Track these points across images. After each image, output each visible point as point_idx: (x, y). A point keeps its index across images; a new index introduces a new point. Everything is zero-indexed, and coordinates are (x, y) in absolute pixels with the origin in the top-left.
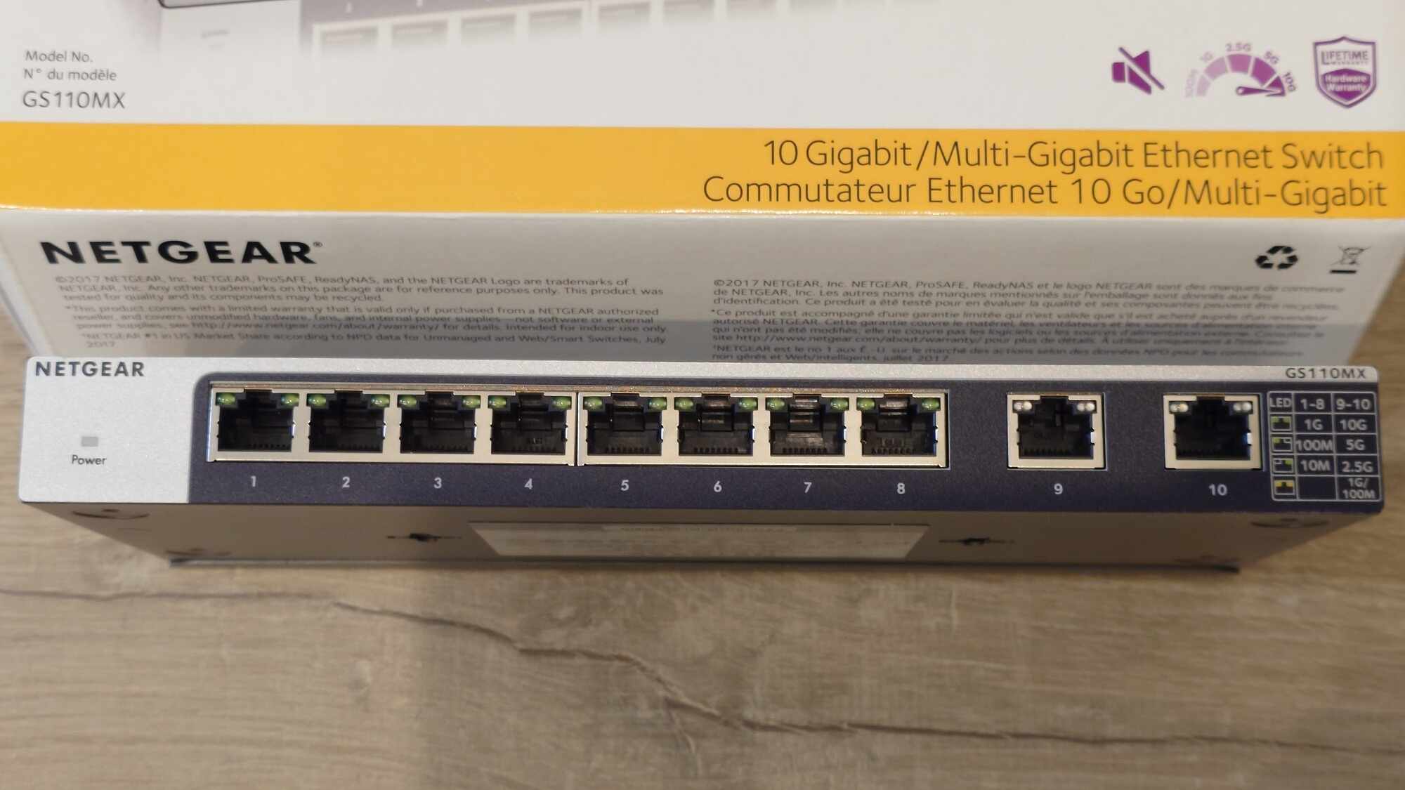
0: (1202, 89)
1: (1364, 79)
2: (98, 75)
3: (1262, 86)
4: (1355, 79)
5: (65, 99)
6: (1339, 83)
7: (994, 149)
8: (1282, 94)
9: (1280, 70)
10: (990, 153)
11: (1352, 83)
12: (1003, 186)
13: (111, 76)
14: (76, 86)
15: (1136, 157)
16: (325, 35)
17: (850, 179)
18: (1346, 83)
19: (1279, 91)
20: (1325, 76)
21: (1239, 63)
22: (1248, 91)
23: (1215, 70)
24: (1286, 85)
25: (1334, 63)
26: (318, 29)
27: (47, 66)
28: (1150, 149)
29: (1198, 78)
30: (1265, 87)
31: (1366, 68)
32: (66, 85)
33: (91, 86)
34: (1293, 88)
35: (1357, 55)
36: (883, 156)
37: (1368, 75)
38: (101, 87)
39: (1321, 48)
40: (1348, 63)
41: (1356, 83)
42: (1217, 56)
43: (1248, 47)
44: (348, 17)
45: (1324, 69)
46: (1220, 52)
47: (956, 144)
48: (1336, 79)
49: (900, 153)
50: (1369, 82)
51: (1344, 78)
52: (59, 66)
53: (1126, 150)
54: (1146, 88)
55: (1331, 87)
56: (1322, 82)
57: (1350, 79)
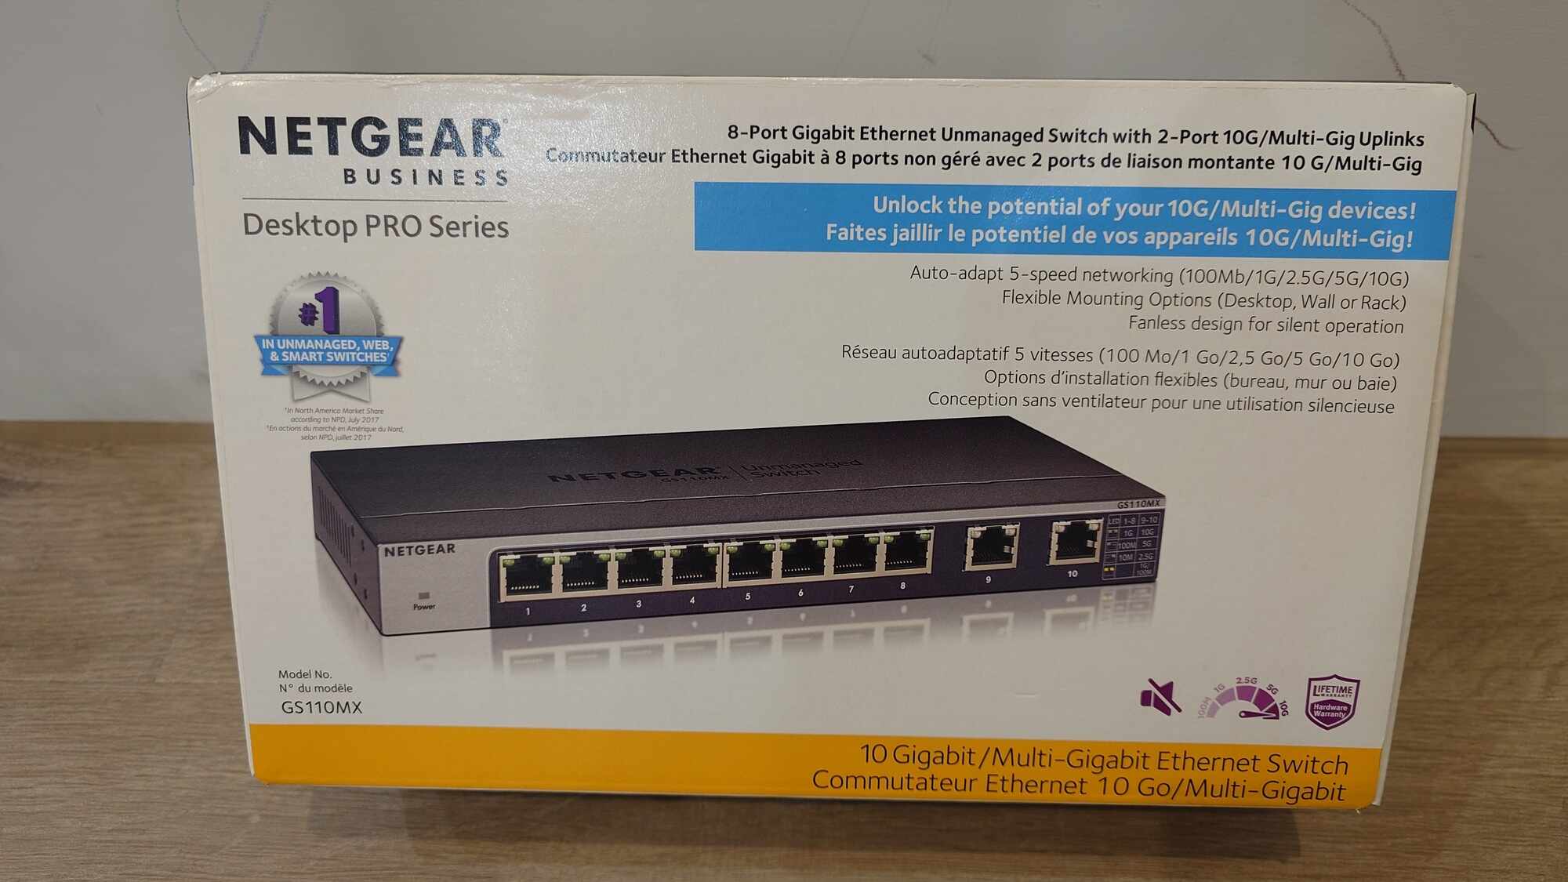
0: (1212, 712)
1: (1345, 708)
2: (338, 689)
3: (1261, 710)
4: (1339, 708)
5: (315, 708)
6: (1325, 711)
7: (1041, 754)
8: (1277, 718)
9: (1278, 700)
10: (1037, 757)
11: (1335, 711)
12: (1046, 781)
13: (349, 689)
14: (323, 697)
15: (1152, 763)
16: (512, 659)
17: (927, 774)
18: (1331, 711)
19: (1274, 715)
20: (1313, 705)
21: (1245, 693)
22: (1249, 714)
23: (1225, 698)
24: (1281, 711)
25: (1323, 695)
26: (507, 654)
27: (297, 682)
28: (1164, 756)
29: (1210, 703)
30: (1262, 712)
31: (1350, 700)
32: (315, 697)
33: (335, 698)
34: (1286, 713)
35: (1342, 690)
36: (953, 758)
37: (1349, 706)
38: (343, 698)
39: (1314, 683)
40: (1335, 695)
41: (1338, 712)
42: (1228, 688)
43: (1254, 681)
44: (529, 645)
45: (1313, 699)
46: (1232, 684)
47: (1011, 750)
48: (1322, 707)
49: (967, 756)
50: (1349, 711)
51: (1329, 707)
52: (307, 682)
53: (1145, 757)
54: (1167, 712)
55: (1317, 713)
56: (1310, 710)
57: (1333, 708)
